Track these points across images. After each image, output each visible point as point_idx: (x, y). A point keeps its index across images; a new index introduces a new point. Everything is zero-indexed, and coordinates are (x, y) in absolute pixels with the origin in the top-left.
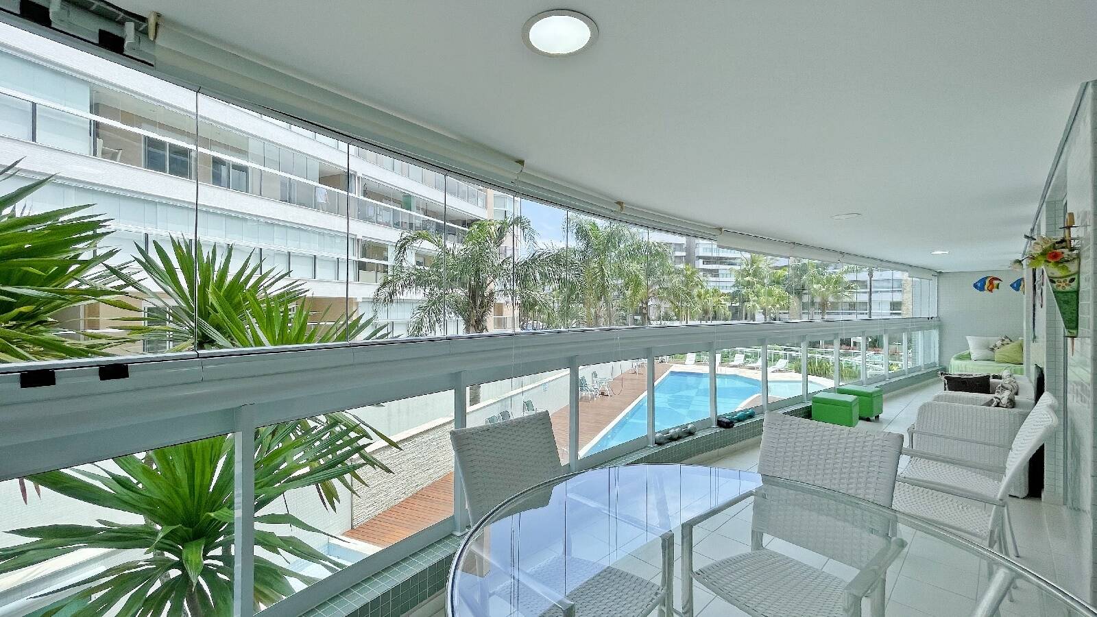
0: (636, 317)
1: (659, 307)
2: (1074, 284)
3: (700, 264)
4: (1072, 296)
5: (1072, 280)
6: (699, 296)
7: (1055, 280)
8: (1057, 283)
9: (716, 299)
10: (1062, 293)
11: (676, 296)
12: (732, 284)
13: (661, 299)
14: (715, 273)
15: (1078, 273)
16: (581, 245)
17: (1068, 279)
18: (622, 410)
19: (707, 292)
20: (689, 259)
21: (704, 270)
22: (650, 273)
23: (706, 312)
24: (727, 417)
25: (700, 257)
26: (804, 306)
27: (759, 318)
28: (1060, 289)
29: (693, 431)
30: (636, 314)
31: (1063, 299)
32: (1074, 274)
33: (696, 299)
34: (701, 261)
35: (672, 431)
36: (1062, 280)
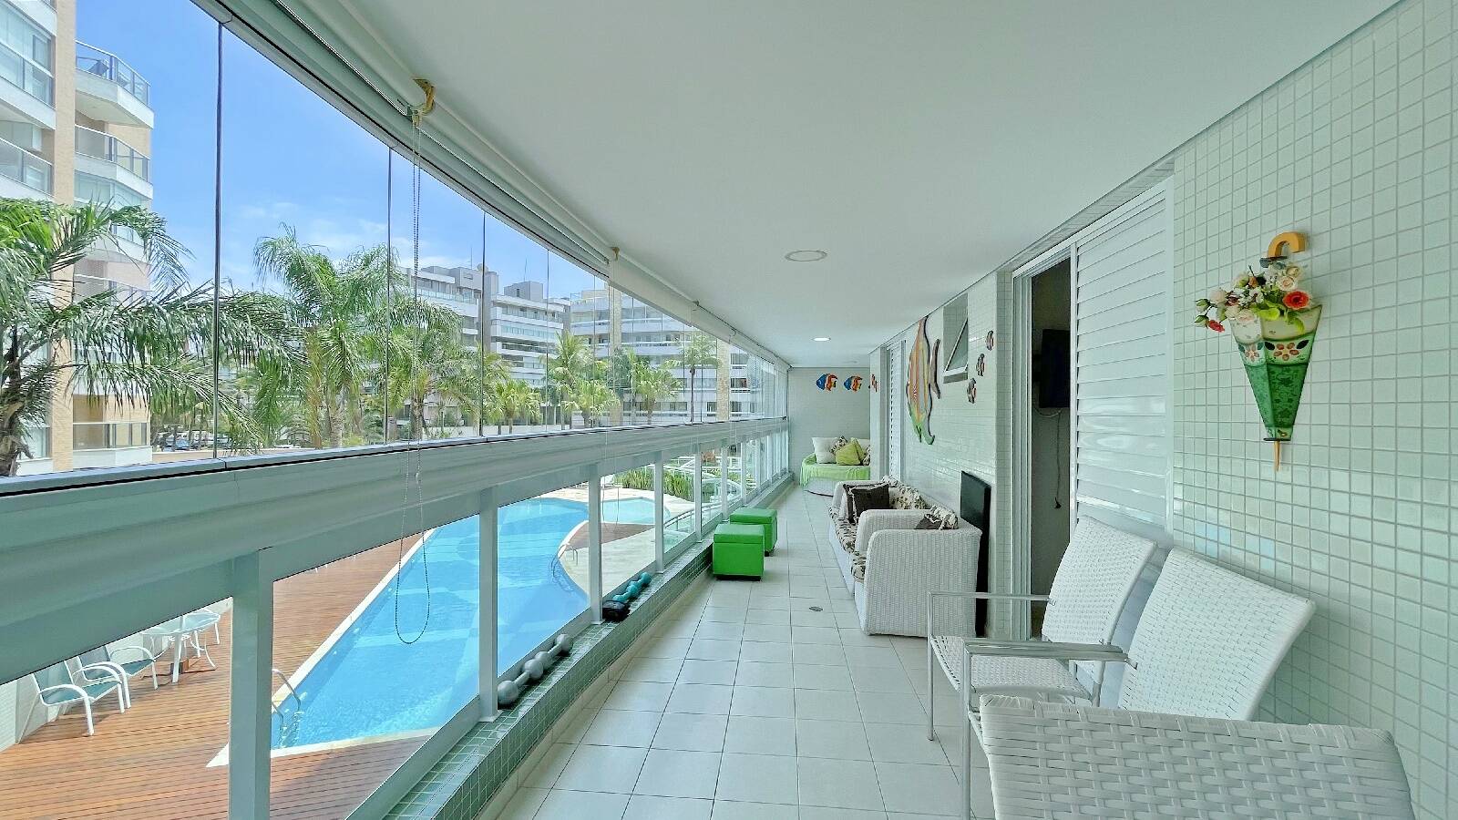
0: (399, 422)
1: (441, 406)
2: (1303, 352)
3: (498, 348)
4: (1297, 371)
5: (1302, 345)
6: (500, 391)
7: (1275, 344)
8: (1276, 350)
9: (522, 396)
10: (1282, 366)
11: (466, 390)
12: (540, 378)
13: (443, 394)
14: (518, 361)
15: (1313, 332)
16: (297, 297)
17: (1297, 342)
18: (380, 577)
19: (510, 386)
20: (484, 338)
21: (505, 357)
22: (426, 353)
23: (509, 413)
24: (616, 597)
25: (498, 339)
26: (627, 406)
27: (578, 420)
28: (1280, 360)
29: (566, 648)
30: (400, 416)
31: (1281, 377)
32: (1307, 334)
33: (497, 395)
34: (499, 344)
35: (529, 664)
36: (1286, 344)
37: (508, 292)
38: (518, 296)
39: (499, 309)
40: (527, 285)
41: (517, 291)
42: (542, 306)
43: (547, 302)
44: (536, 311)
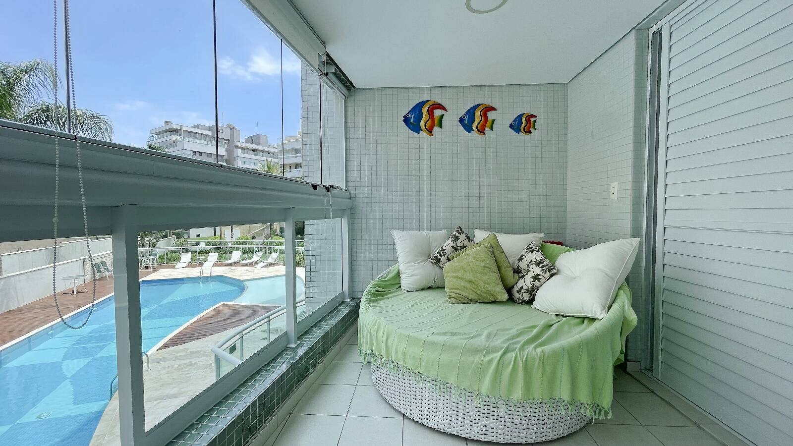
37: (247, 141)
38: (253, 143)
39: (239, 151)
40: (258, 136)
41: (252, 140)
42: (268, 149)
43: (269, 146)
44: (263, 152)
